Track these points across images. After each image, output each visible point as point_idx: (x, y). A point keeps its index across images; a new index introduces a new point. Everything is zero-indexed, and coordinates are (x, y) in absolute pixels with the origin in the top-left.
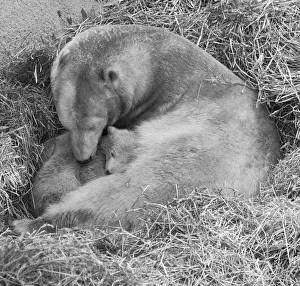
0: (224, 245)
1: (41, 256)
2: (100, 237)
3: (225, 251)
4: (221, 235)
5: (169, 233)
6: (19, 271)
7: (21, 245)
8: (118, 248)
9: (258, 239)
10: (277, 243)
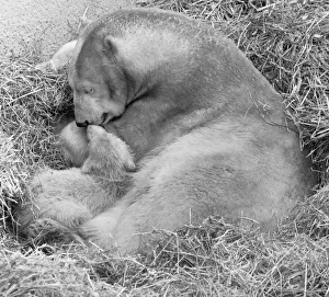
0: (234, 284)
1: (34, 279)
2: (101, 261)
3: (235, 291)
4: (232, 272)
5: (177, 265)
6: (8, 292)
7: (14, 264)
8: (120, 277)
9: (272, 280)
10: (292, 286)
